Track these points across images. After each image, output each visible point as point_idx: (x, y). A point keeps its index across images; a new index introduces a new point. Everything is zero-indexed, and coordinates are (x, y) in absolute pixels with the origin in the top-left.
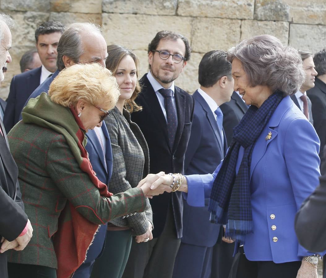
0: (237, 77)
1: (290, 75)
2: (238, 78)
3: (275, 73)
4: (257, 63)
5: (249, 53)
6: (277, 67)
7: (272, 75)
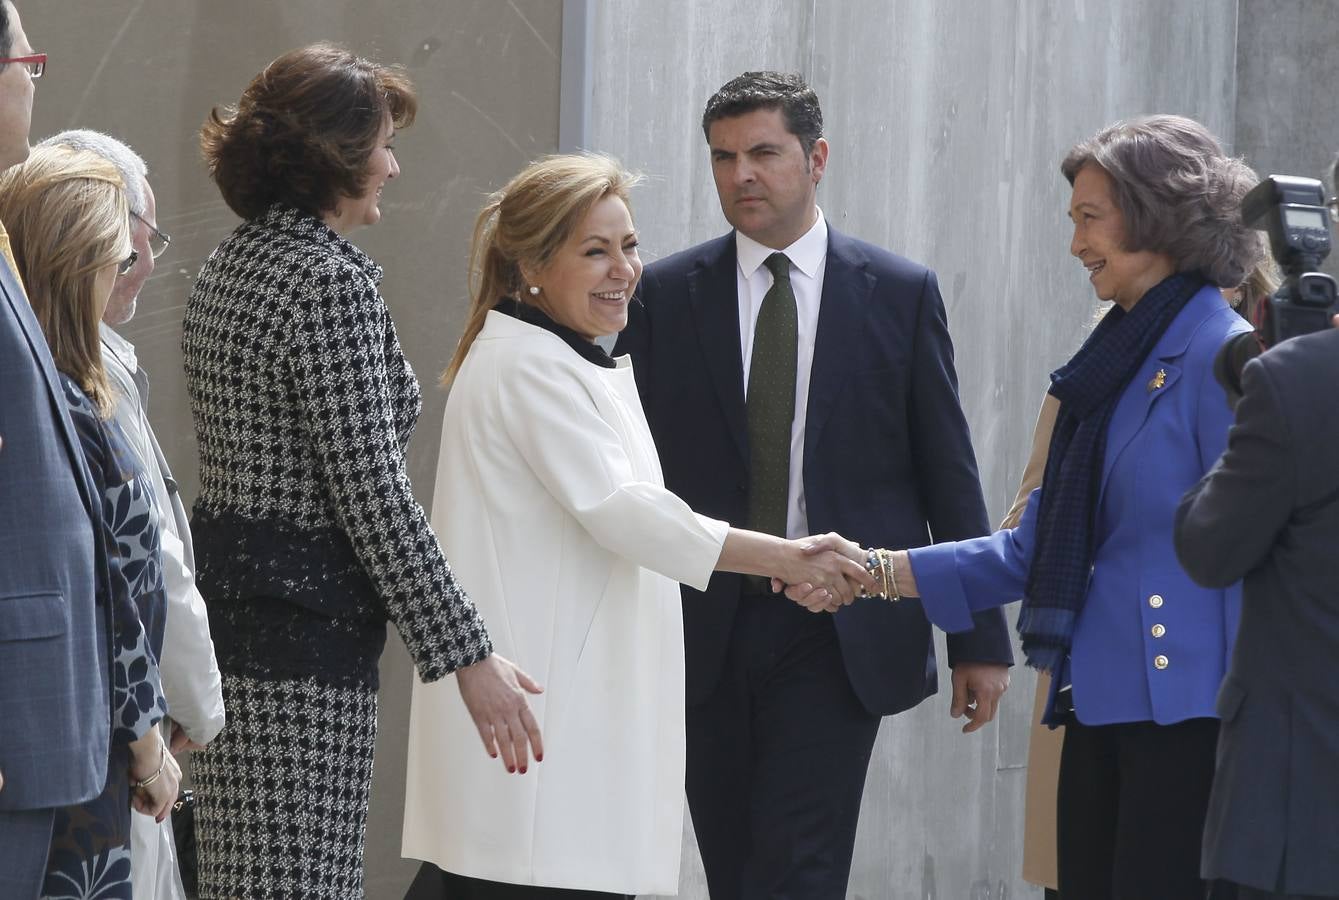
0: (1087, 216)
1: (1236, 238)
2: (1089, 220)
3: (1200, 223)
4: (1155, 189)
5: (1136, 159)
6: (1207, 209)
7: (1191, 229)
